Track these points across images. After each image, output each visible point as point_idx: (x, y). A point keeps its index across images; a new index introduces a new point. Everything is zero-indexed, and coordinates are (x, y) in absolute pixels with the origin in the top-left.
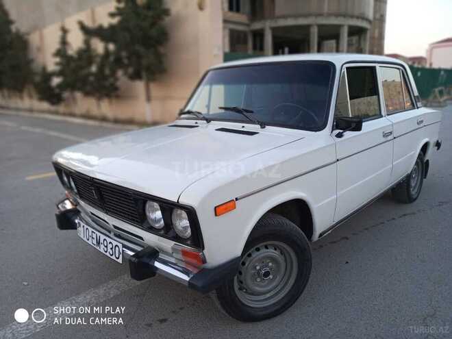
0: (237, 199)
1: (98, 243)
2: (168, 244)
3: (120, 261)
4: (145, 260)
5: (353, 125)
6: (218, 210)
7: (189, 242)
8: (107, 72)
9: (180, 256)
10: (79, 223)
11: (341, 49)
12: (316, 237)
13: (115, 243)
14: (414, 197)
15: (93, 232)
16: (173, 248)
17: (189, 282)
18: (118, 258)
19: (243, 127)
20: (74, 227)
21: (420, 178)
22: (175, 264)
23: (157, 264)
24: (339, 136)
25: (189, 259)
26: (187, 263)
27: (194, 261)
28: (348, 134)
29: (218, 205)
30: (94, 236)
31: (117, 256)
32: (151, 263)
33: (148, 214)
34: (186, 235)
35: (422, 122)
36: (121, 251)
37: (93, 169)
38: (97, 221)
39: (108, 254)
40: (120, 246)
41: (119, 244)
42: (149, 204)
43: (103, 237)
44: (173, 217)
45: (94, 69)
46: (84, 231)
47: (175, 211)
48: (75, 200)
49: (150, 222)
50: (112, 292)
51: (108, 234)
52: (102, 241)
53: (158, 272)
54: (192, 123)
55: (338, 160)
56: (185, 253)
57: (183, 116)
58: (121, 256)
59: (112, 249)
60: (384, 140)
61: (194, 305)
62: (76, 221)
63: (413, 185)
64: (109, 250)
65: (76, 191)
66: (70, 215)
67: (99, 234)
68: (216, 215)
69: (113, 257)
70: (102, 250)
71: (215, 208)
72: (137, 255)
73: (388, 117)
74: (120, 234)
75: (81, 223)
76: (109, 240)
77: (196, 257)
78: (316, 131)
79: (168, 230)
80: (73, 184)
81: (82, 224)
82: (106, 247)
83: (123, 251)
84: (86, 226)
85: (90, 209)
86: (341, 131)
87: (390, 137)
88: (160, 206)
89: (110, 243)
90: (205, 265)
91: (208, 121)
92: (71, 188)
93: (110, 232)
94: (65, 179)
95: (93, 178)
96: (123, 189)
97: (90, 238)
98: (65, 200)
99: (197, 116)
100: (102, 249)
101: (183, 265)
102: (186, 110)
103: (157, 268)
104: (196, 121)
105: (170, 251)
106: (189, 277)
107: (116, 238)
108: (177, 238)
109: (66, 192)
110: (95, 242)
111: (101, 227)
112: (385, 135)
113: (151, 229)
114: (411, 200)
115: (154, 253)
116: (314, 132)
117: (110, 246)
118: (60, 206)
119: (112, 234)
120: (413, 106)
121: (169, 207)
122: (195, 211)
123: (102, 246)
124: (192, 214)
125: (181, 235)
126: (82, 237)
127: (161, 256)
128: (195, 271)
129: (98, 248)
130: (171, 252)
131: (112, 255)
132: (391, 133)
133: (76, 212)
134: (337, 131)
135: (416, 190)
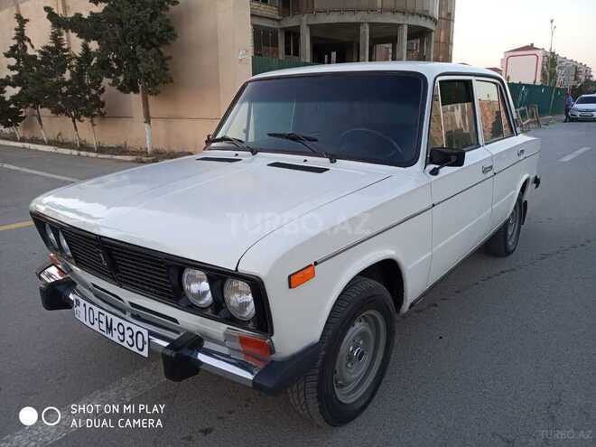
0: (316, 263)
1: (110, 329)
2: (218, 329)
3: (145, 353)
4: (186, 353)
5: (454, 159)
6: (293, 281)
7: (250, 325)
8: (87, 81)
9: (237, 345)
10: (77, 300)
11: (398, 56)
12: (405, 307)
13: (136, 329)
14: (512, 248)
15: (100, 313)
16: (225, 334)
17: (253, 381)
18: (142, 350)
19: (305, 161)
20: (68, 305)
21: (517, 223)
22: (228, 356)
23: (202, 357)
24: (434, 172)
25: (250, 350)
26: (247, 354)
27: (257, 352)
28: (446, 171)
29: (292, 272)
30: (103, 318)
31: (140, 347)
32: (192, 356)
33: (187, 287)
34: (244, 316)
35: (522, 151)
36: (146, 339)
37: (98, 222)
38: (102, 295)
39: (125, 344)
40: (145, 333)
41: (141, 330)
42: (188, 272)
43: (116, 321)
44: (226, 290)
45: (67, 76)
46: (84, 312)
47: (228, 282)
48: (66, 267)
49: (190, 297)
50: (127, 395)
51: (123, 315)
52: (115, 326)
53: (202, 367)
54: (230, 154)
55: (434, 205)
56: (244, 341)
57: (214, 145)
58: (146, 347)
59: (131, 337)
60: (483, 176)
61: (246, 406)
62: (72, 297)
63: (510, 233)
64: (128, 339)
65: (69, 253)
66: (61, 288)
67: (110, 316)
68: (290, 287)
69: (134, 349)
70: (115, 339)
71: (290, 277)
72: (173, 345)
73: (487, 147)
74: (139, 314)
75: (80, 300)
76: (126, 325)
77: (260, 345)
78: (405, 167)
79: (219, 309)
80: (64, 243)
81: (82, 302)
82: (123, 334)
83: (149, 339)
84: (88, 305)
85: (90, 279)
86: (437, 166)
87: (490, 173)
88: (207, 275)
89: (129, 328)
90: (273, 356)
91: (254, 152)
92: (61, 249)
93: (125, 313)
94: (52, 236)
95: (101, 236)
96: (147, 252)
97: (96, 322)
98: (50, 266)
99: (237, 145)
100: (115, 337)
101: (241, 357)
102: (219, 136)
103: (201, 363)
104: (237, 152)
105: (222, 338)
106: (252, 374)
107: (135, 321)
108: (231, 320)
109: (52, 255)
110: (103, 327)
111: (111, 305)
112: (485, 171)
113: (192, 308)
114: (508, 253)
115: (195, 342)
116: (402, 169)
117: (128, 333)
118: (42, 275)
119: (128, 314)
120: (513, 133)
121: (219, 277)
122: (262, 283)
123: (116, 334)
124: (257, 286)
125: (238, 315)
126: (82, 320)
127: (207, 345)
128: (261, 366)
129: (109, 336)
130: (222, 340)
131: (132, 346)
132: (491, 167)
133: (69, 284)
134: (431, 167)
135: (513, 240)
